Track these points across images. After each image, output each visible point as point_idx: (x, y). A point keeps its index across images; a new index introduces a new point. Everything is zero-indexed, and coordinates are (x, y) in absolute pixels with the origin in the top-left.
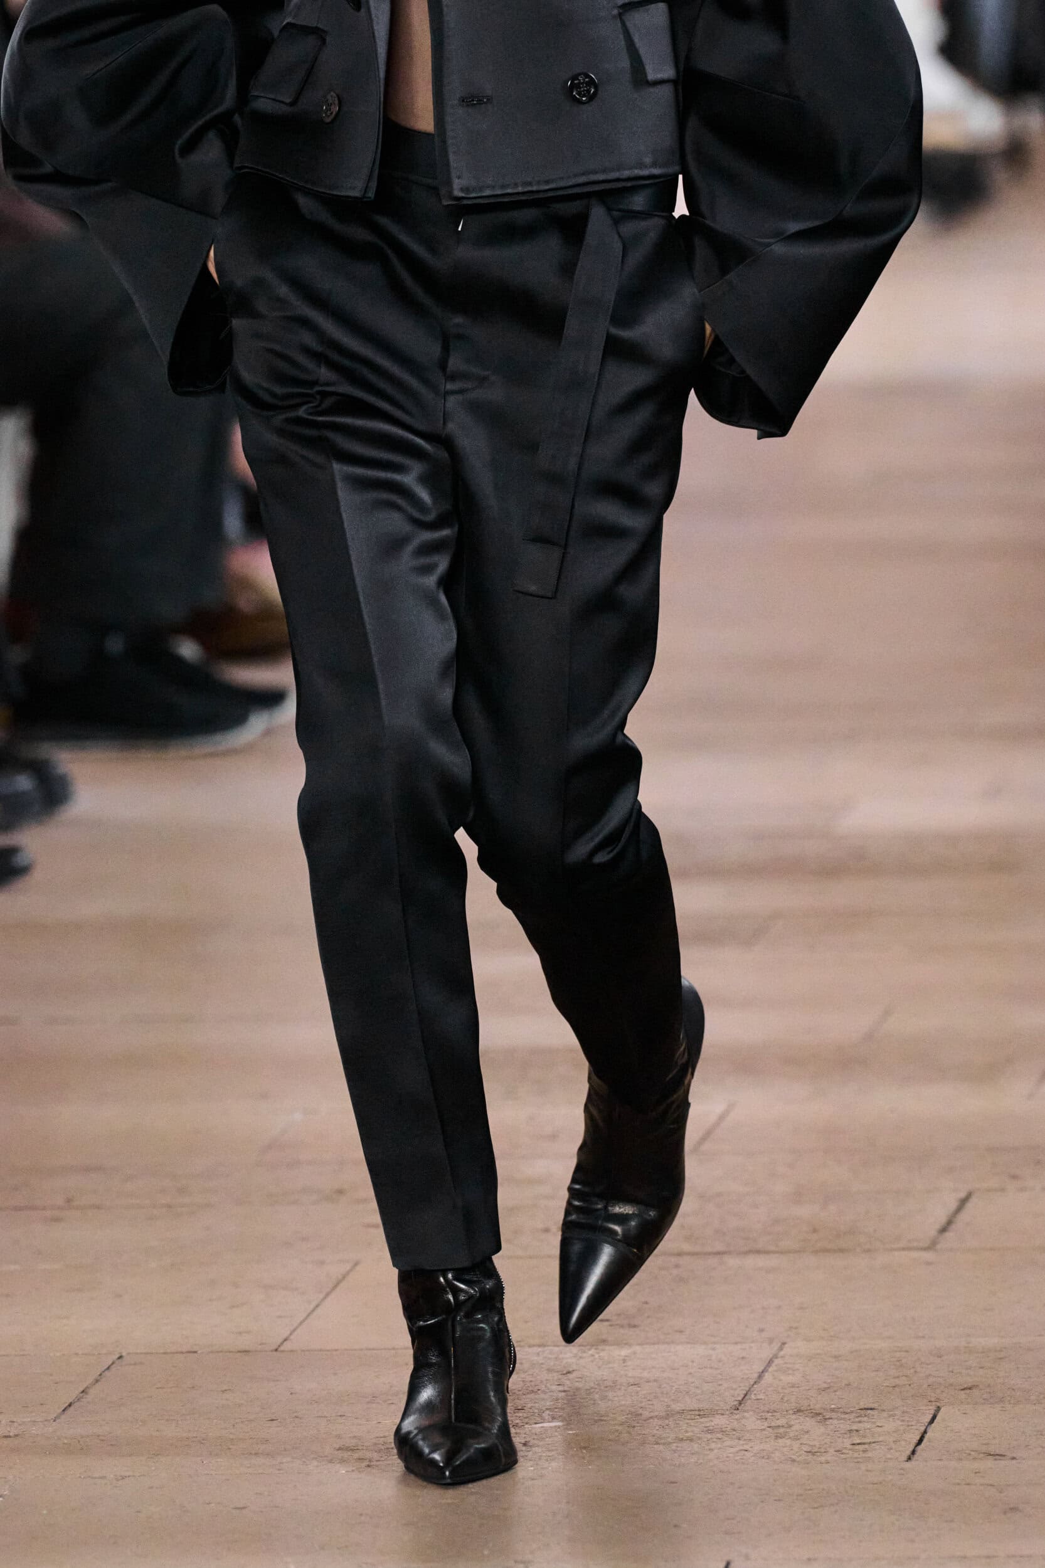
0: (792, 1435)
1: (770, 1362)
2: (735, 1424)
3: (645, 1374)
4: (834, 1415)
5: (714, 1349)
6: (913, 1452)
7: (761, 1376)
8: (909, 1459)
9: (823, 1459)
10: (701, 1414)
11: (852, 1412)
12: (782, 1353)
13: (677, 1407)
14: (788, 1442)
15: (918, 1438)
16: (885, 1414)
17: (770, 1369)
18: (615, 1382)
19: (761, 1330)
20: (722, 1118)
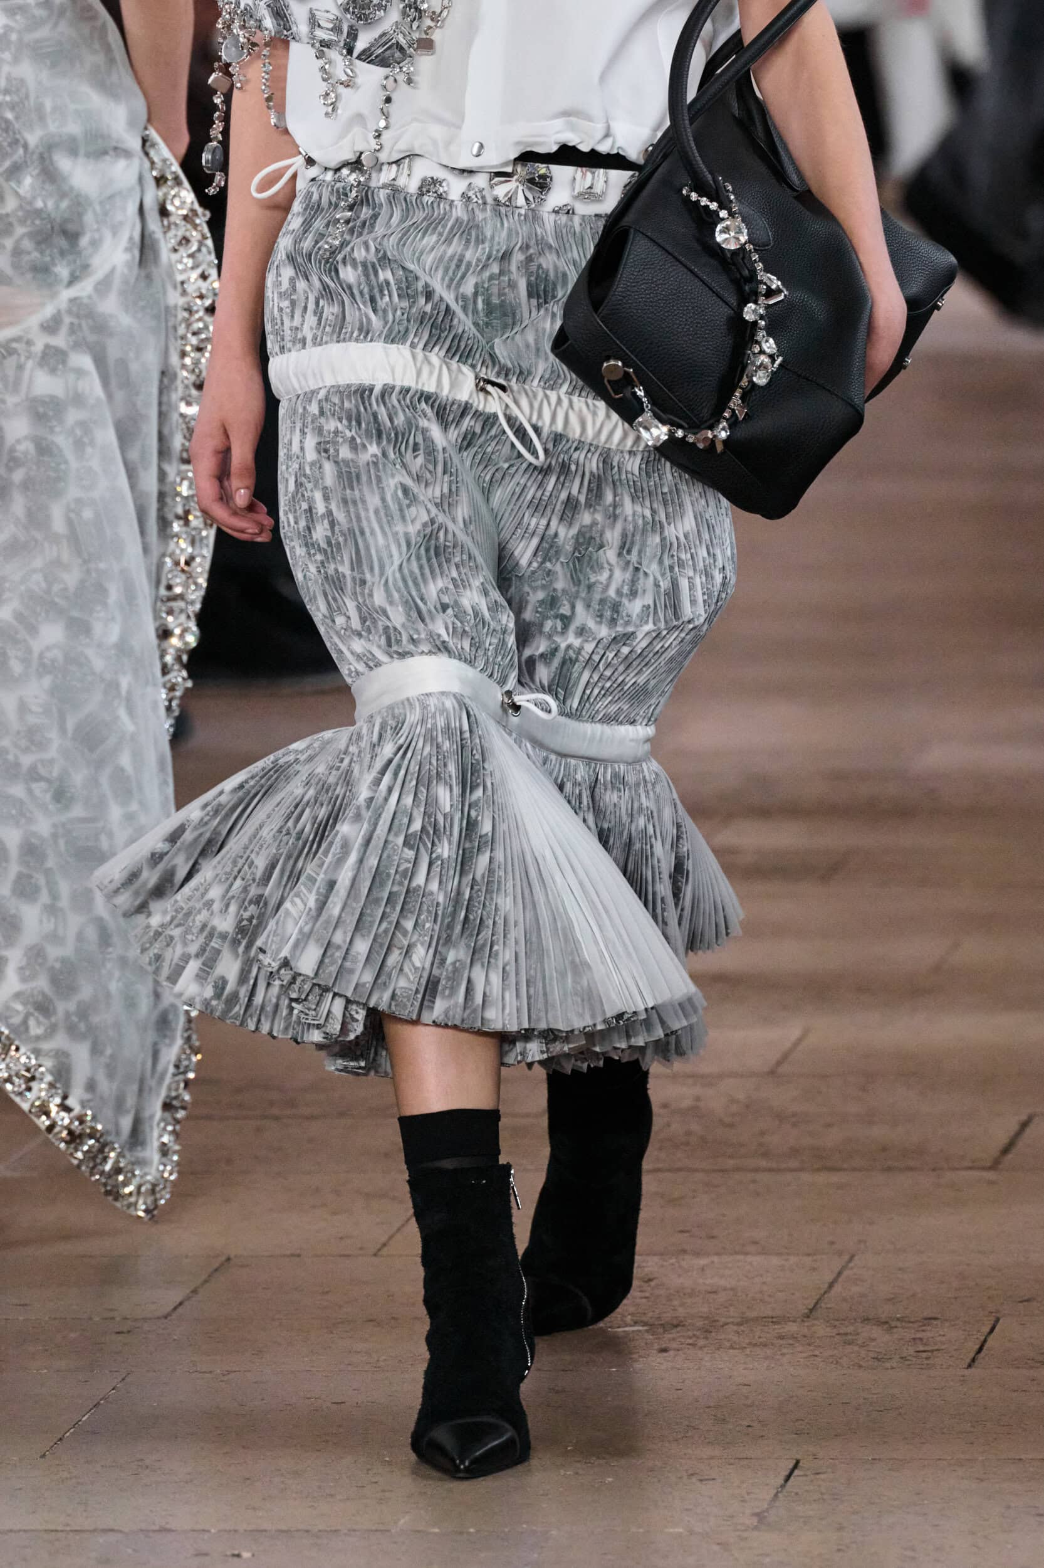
0: (859, 1342)
1: (840, 1274)
2: (805, 1331)
3: (722, 1282)
4: (898, 1324)
5: (787, 1260)
6: (973, 1360)
7: (831, 1285)
8: (970, 1366)
9: (888, 1365)
10: (775, 1320)
11: (917, 1321)
12: (851, 1265)
13: (751, 1314)
14: (856, 1348)
15: (978, 1347)
16: (947, 1324)
17: (840, 1280)
18: (693, 1290)
19: (832, 1243)
20: (799, 1040)
